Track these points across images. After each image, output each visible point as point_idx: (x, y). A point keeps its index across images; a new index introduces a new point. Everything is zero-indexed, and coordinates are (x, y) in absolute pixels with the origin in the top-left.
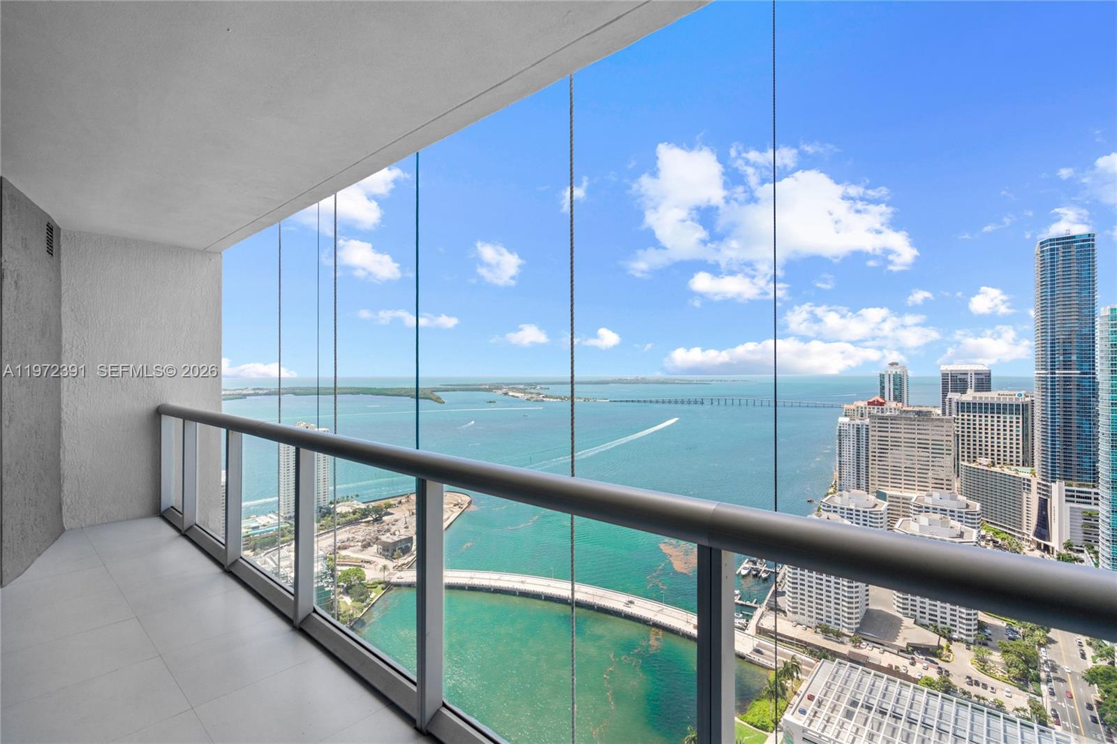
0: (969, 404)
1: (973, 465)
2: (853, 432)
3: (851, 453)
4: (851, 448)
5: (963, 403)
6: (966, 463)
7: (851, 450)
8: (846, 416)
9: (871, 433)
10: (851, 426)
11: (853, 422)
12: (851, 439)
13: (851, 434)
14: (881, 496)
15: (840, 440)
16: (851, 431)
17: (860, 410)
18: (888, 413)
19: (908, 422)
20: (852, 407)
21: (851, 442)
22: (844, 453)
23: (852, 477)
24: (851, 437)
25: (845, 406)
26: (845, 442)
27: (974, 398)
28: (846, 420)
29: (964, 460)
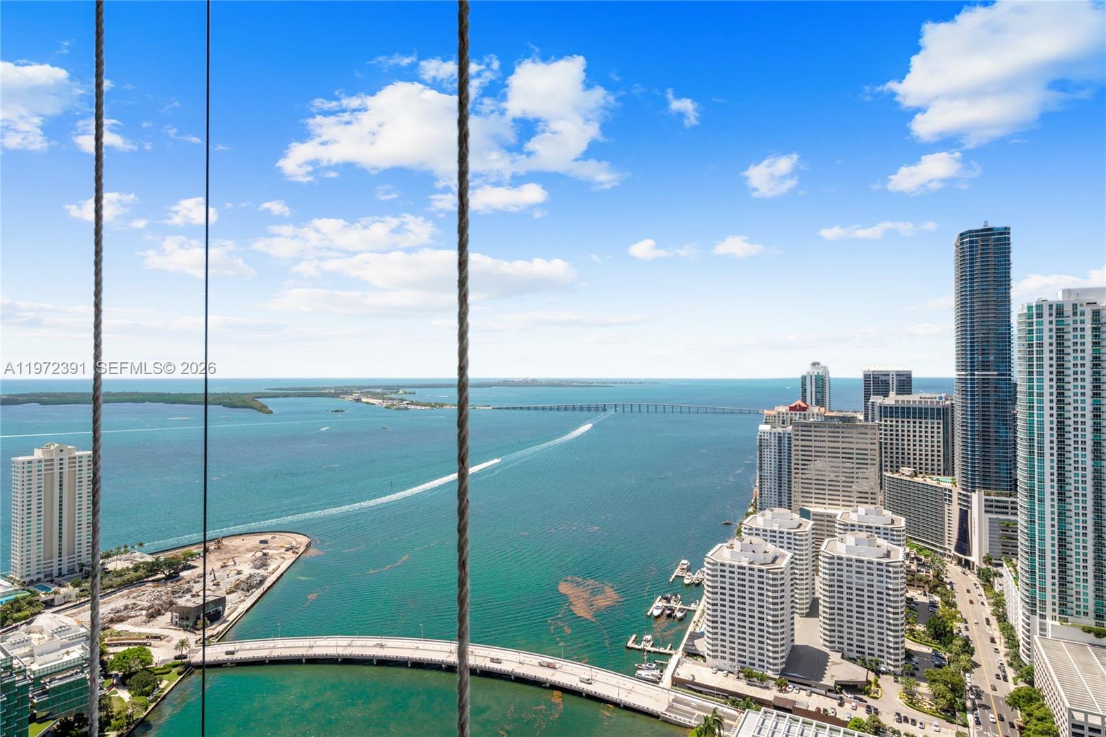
0: (891, 408)
1: (896, 476)
2: (774, 442)
3: (773, 466)
4: (773, 460)
5: (886, 408)
6: (889, 474)
7: (773, 463)
8: (766, 423)
9: (794, 442)
10: (773, 434)
11: (774, 430)
12: (773, 450)
13: (773, 444)
14: (805, 514)
15: (761, 451)
16: (773, 441)
17: (781, 416)
18: (812, 420)
19: (832, 430)
20: (773, 413)
21: (773, 454)
22: (765, 466)
23: (773, 493)
24: (773, 447)
25: (766, 412)
26: (766, 453)
27: (897, 401)
28: (767, 428)
29: (886, 470)
